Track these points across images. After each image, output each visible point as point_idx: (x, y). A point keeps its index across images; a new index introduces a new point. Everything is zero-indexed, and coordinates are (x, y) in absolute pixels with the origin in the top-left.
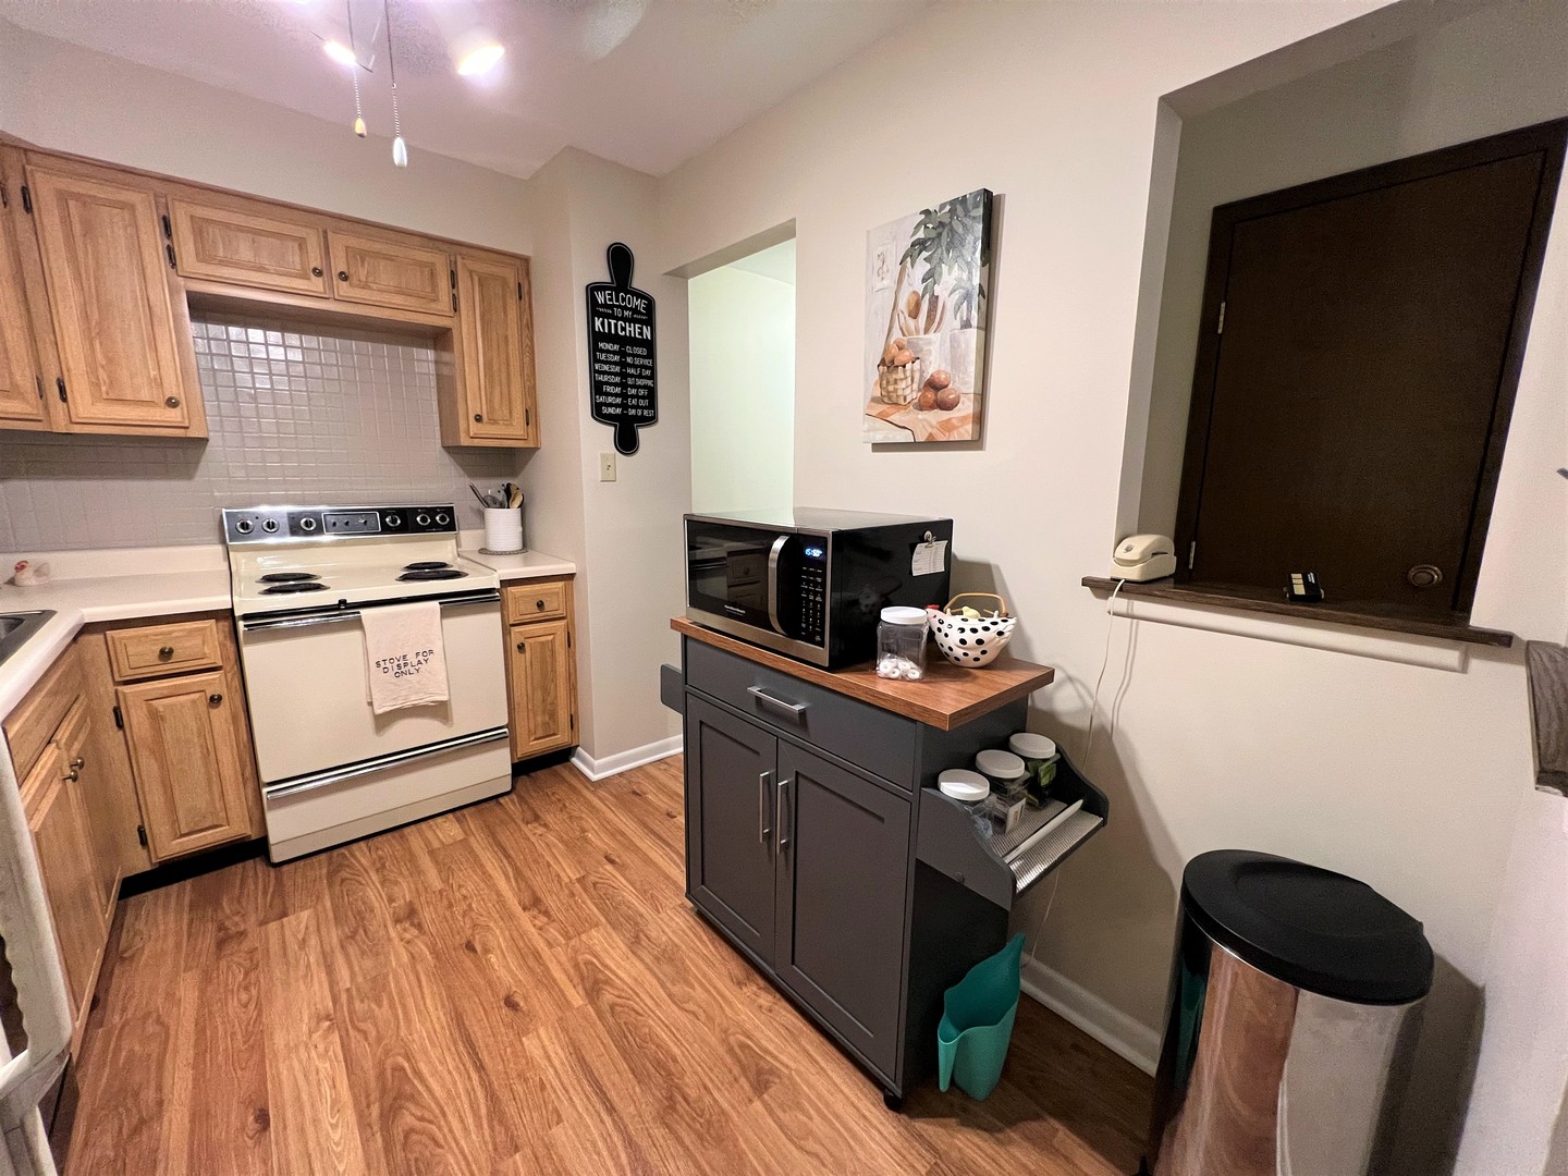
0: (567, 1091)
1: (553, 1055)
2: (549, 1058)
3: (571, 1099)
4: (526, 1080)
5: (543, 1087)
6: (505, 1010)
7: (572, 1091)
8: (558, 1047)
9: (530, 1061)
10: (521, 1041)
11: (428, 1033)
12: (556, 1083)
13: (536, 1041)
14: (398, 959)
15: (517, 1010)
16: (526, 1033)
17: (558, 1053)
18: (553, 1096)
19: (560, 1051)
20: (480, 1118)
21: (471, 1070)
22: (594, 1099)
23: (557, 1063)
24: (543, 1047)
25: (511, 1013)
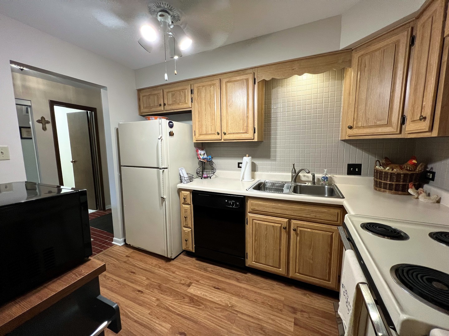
0: (150, 320)
1: (159, 326)
2: (160, 325)
3: (148, 319)
4: (163, 317)
5: (157, 318)
6: (183, 331)
7: (149, 320)
8: (159, 329)
9: (165, 322)
10: (171, 325)
11: (200, 315)
12: (154, 320)
13: (167, 327)
14: (234, 329)
15: (179, 333)
16: (171, 328)
17: (158, 327)
18: (154, 317)
19: (157, 328)
20: (170, 306)
21: (180, 313)
22: (142, 322)
23: (157, 325)
24: (163, 327)
25: (180, 331)
